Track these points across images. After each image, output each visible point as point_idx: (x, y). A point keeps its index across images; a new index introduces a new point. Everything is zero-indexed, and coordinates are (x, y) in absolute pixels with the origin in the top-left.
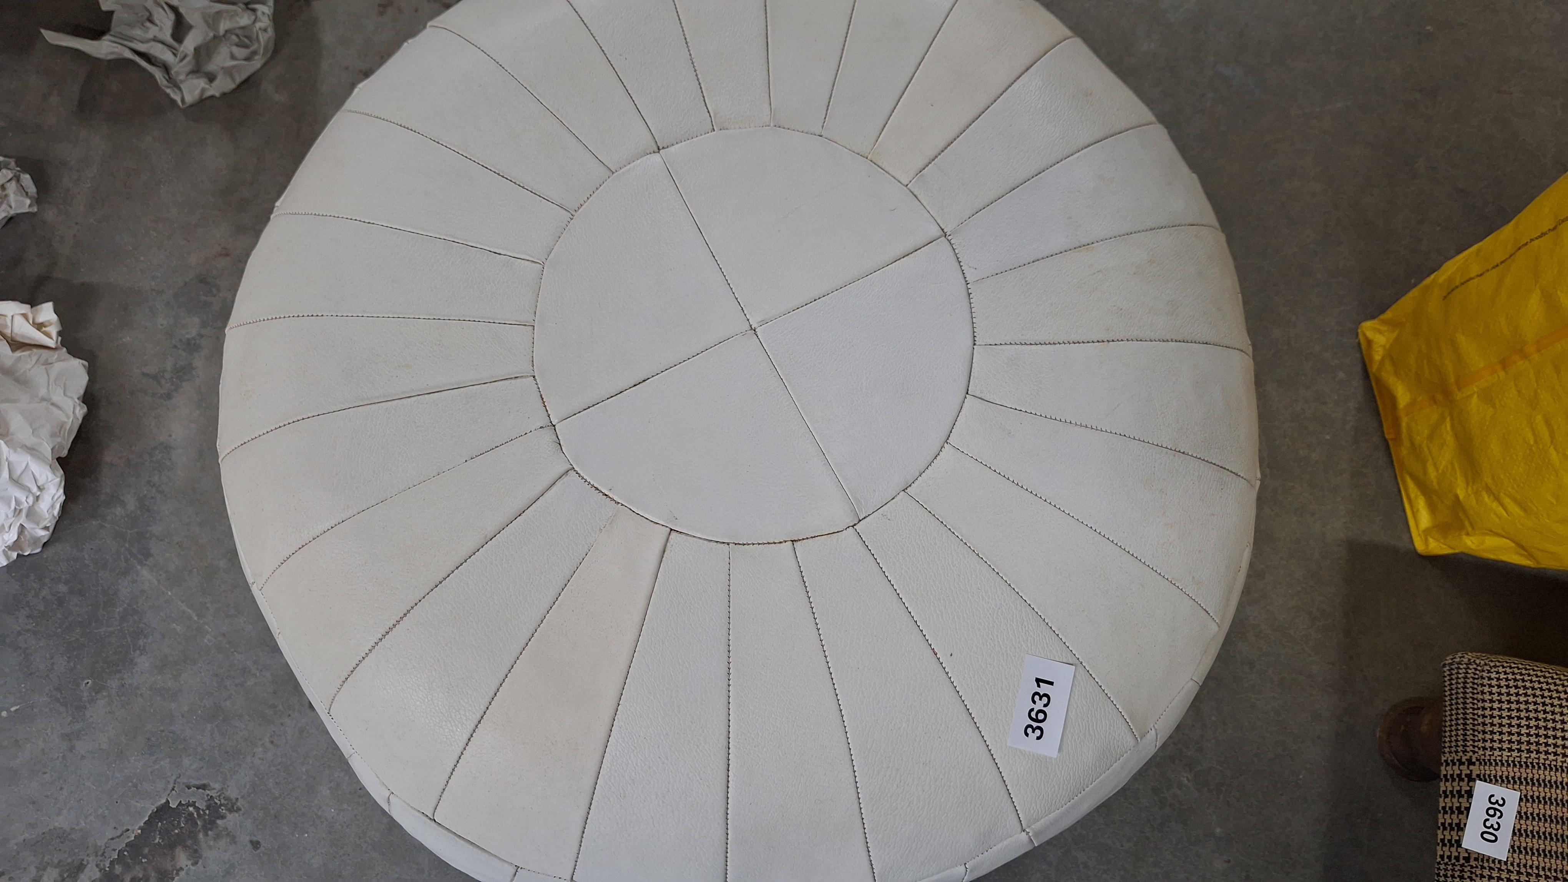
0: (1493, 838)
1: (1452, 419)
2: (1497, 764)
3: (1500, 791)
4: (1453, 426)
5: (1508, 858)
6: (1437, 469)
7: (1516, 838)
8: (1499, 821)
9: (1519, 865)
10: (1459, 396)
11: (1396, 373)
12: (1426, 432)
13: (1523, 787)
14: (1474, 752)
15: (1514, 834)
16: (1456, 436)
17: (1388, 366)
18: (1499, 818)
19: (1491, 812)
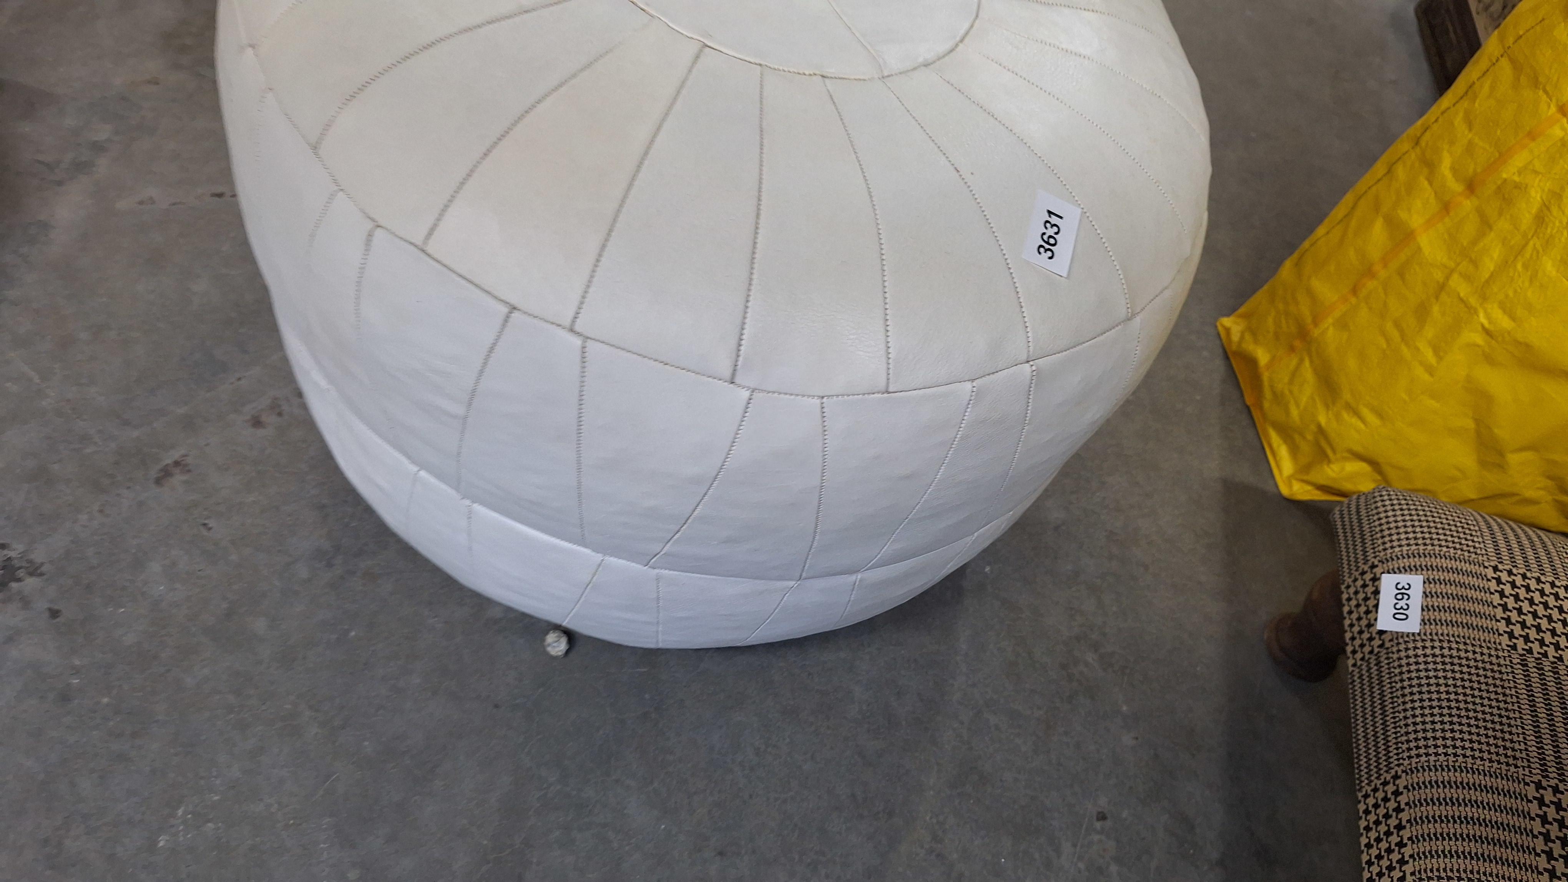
0: (1404, 617)
1: (1310, 357)
2: (1398, 558)
3: (1404, 579)
4: (1311, 362)
5: (1420, 630)
6: (1298, 406)
7: (1425, 613)
8: (1407, 602)
9: (1431, 634)
10: (1316, 332)
11: (1256, 341)
12: (1286, 380)
13: (1424, 572)
14: (1375, 557)
15: (1423, 610)
16: (1316, 371)
17: (1248, 337)
18: (1408, 599)
19: (1399, 597)
